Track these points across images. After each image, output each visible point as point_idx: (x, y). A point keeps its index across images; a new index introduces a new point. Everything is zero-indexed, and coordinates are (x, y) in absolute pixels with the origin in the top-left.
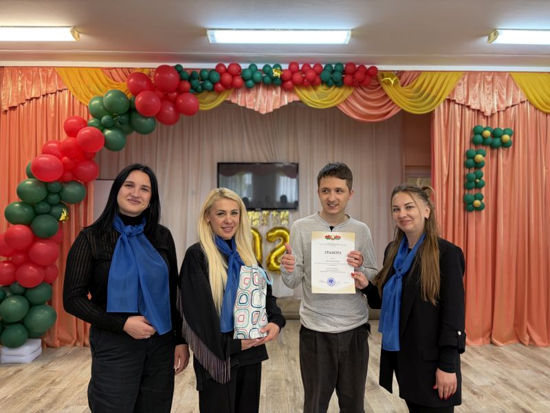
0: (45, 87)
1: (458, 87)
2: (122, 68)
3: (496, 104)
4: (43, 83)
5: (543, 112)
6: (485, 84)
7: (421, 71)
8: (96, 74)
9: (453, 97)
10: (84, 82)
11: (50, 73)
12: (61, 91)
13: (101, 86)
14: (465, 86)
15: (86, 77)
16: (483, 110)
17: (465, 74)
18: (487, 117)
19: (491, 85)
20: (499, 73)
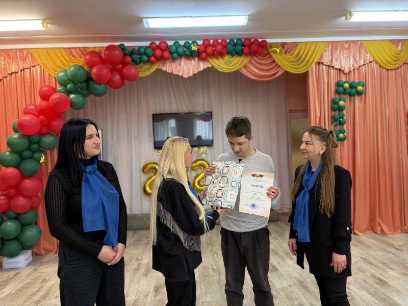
0: (22, 64)
1: (325, 53)
2: (79, 48)
3: (352, 64)
4: (21, 60)
5: (386, 69)
6: (344, 50)
7: (298, 43)
8: (60, 52)
9: (322, 60)
10: (51, 59)
11: (25, 53)
12: (34, 66)
13: (64, 61)
14: (330, 52)
15: (53, 55)
16: (343, 69)
17: (329, 44)
18: (346, 74)
19: (348, 51)
20: (353, 42)
